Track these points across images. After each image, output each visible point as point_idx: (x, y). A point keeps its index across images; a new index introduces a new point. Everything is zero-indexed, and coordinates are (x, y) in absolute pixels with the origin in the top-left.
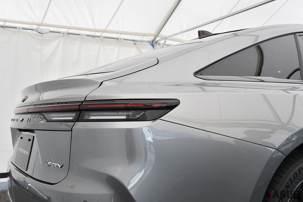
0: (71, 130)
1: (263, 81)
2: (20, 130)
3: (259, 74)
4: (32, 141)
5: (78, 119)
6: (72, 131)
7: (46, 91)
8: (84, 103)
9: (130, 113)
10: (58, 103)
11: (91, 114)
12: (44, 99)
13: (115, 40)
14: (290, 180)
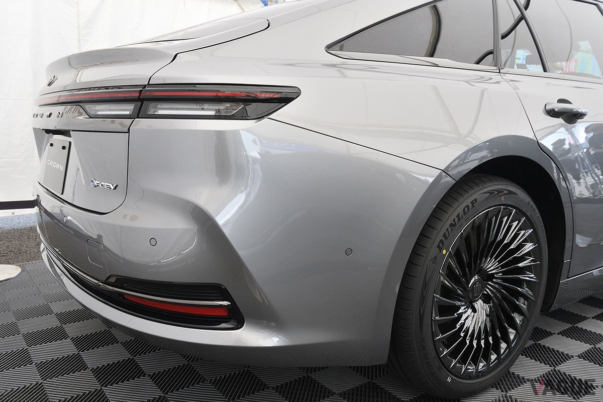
0: (127, 131)
1: (437, 66)
2: (48, 131)
3: (432, 55)
4: (67, 148)
5: (138, 114)
6: (129, 132)
7: (86, 67)
8: (146, 88)
9: (222, 107)
10: (107, 88)
11: (159, 106)
12: (83, 80)
14: (458, 216)
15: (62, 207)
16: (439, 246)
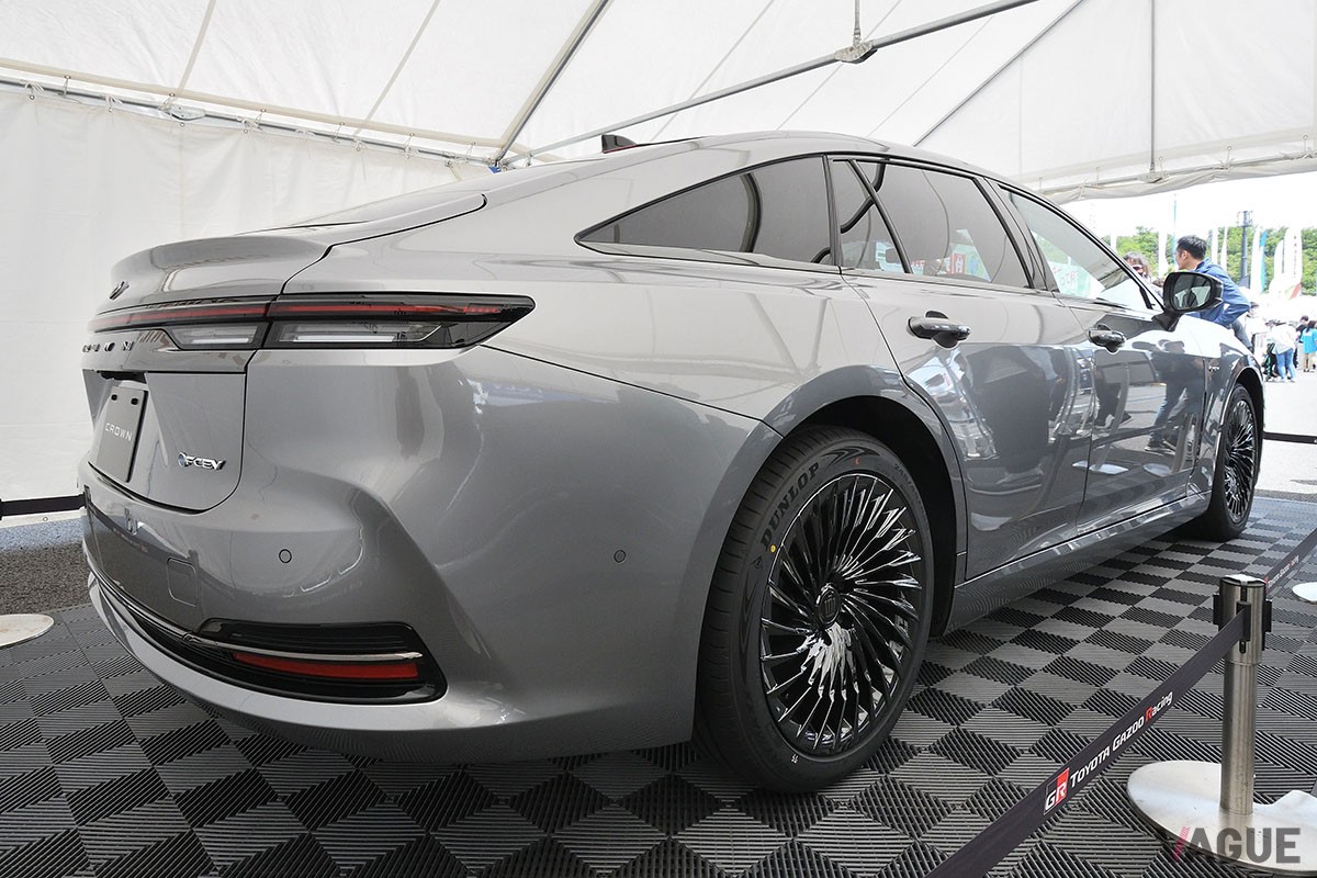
0: (243, 370)
1: (756, 265)
2: (107, 375)
3: (750, 250)
4: (141, 403)
5: (262, 343)
6: (246, 372)
7: (181, 267)
8: (278, 301)
9: (405, 328)
10: (214, 300)
11: (299, 329)
12: (174, 288)
13: (396, 151)
14: (791, 491)
15: (130, 504)
16: (764, 540)
